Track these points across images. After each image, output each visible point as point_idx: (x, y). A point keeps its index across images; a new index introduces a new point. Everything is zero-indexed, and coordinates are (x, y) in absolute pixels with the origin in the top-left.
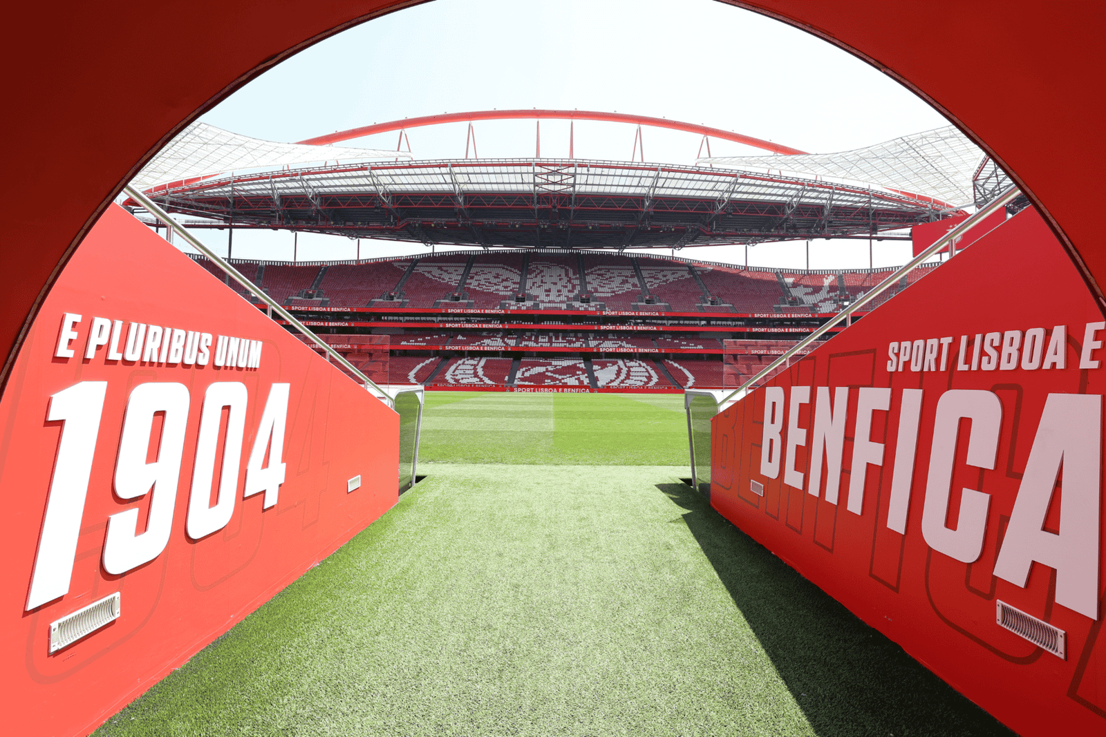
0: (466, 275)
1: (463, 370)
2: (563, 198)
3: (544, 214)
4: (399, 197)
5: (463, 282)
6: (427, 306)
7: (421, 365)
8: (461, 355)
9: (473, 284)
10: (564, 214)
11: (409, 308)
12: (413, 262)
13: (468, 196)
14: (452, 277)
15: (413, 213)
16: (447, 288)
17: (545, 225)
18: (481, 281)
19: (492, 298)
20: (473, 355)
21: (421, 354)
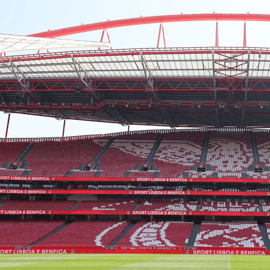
0: (155, 149)
1: (147, 234)
2: (238, 82)
3: (222, 95)
4: (99, 83)
5: (152, 155)
6: (119, 175)
7: (110, 228)
8: (146, 219)
9: (161, 157)
10: (239, 95)
11: (102, 177)
12: (110, 139)
13: (158, 81)
14: (143, 151)
15: (109, 95)
16: (138, 161)
17: (222, 105)
18: (169, 154)
19: (176, 168)
20: (158, 219)
21: (110, 219)
